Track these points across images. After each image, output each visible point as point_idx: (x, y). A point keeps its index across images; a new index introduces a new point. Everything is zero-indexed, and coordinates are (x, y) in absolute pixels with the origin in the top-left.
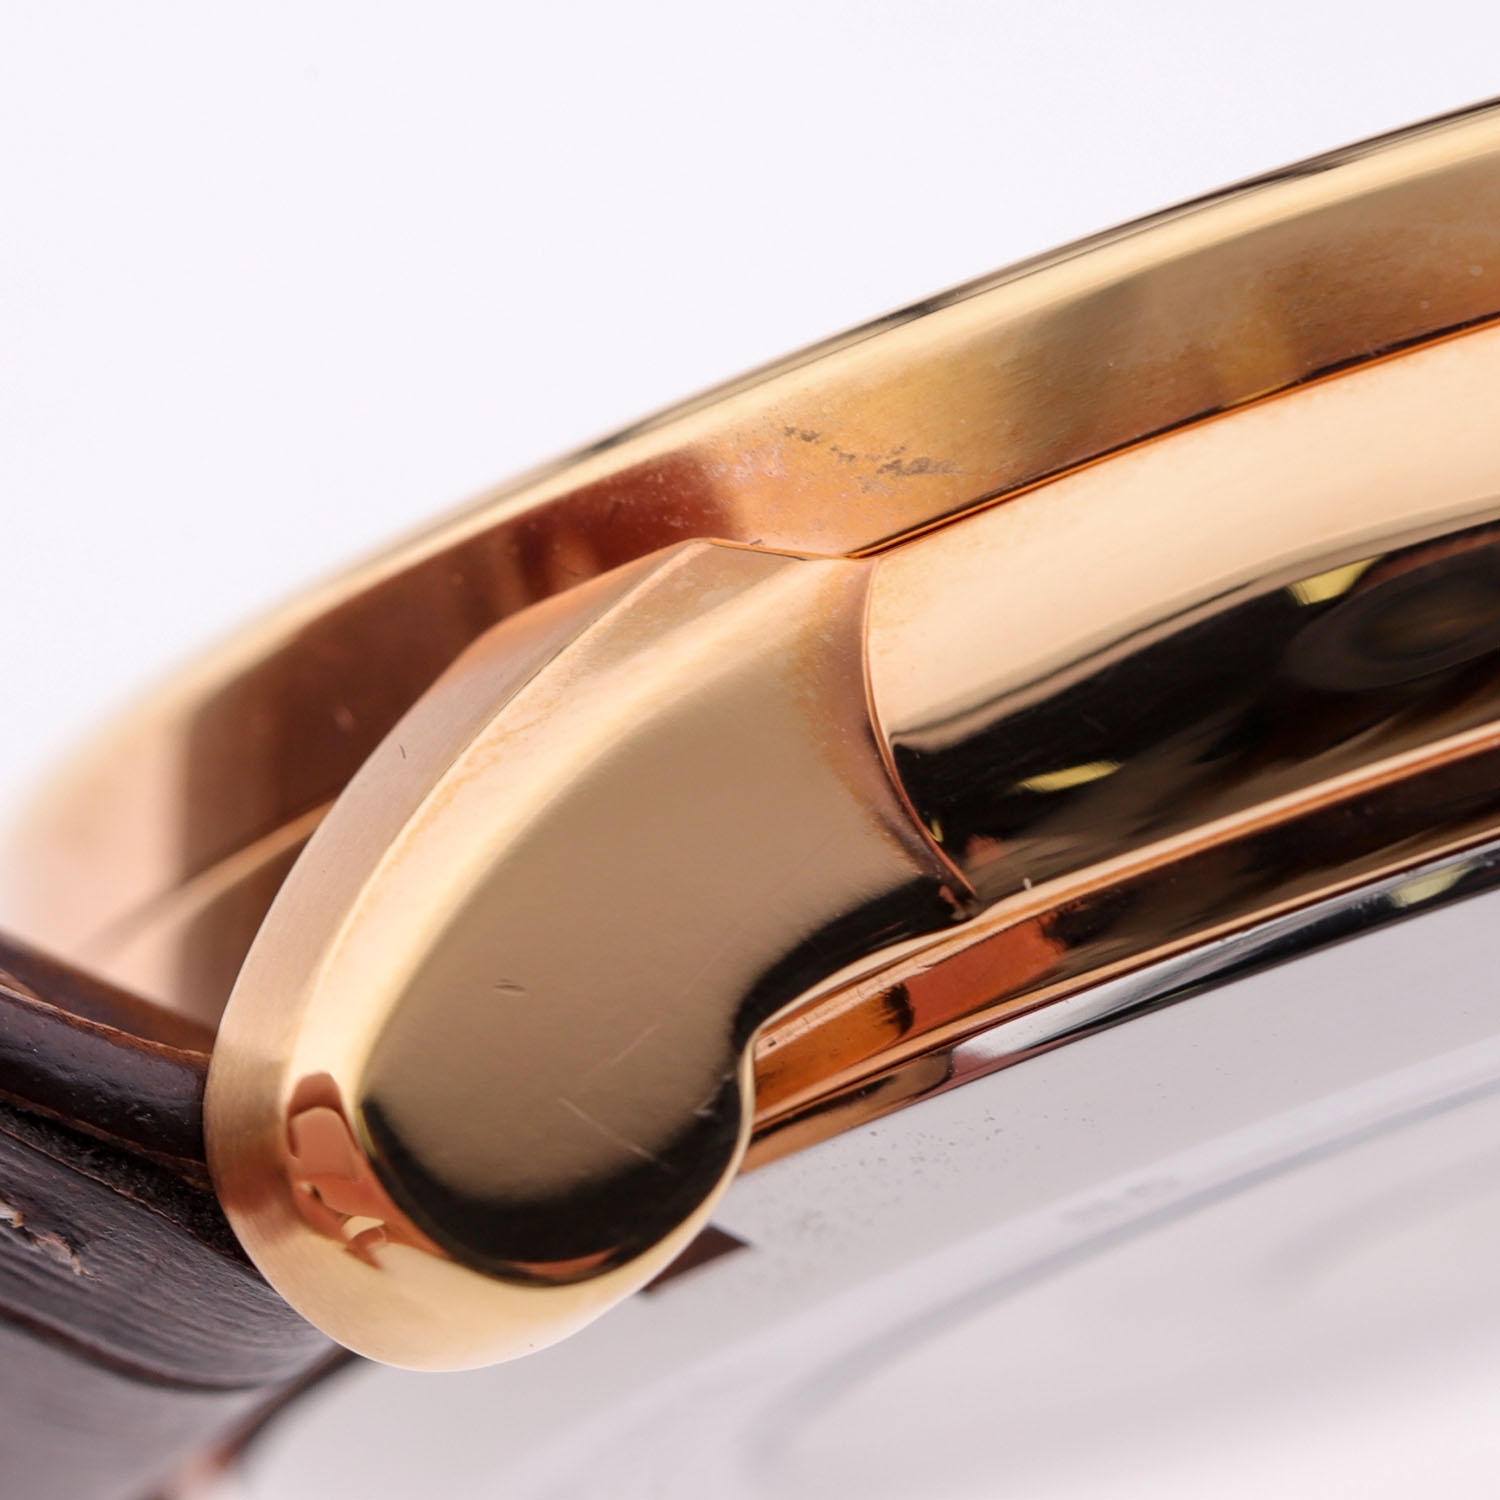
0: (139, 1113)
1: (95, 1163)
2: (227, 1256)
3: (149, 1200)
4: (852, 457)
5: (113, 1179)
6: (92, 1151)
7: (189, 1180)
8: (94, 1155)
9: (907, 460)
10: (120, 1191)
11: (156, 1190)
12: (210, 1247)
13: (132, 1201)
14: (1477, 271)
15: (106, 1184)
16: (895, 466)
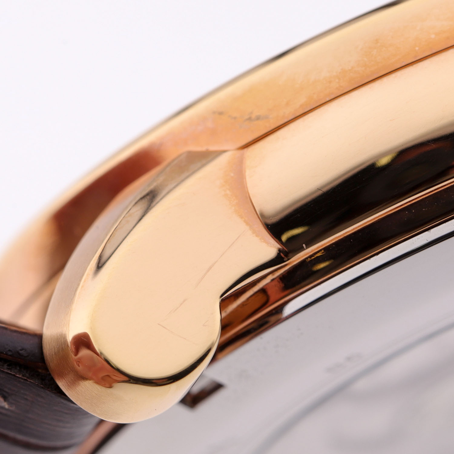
0: (21, 350)
1: (9, 367)
2: (55, 393)
3: (28, 378)
4: (235, 118)
5: (14, 372)
6: (7, 364)
7: (40, 371)
8: (8, 365)
9: (253, 116)
10: (18, 376)
11: (29, 375)
12: (49, 391)
13: (22, 379)
14: (433, 36)
15: (13, 374)
16: (250, 119)
